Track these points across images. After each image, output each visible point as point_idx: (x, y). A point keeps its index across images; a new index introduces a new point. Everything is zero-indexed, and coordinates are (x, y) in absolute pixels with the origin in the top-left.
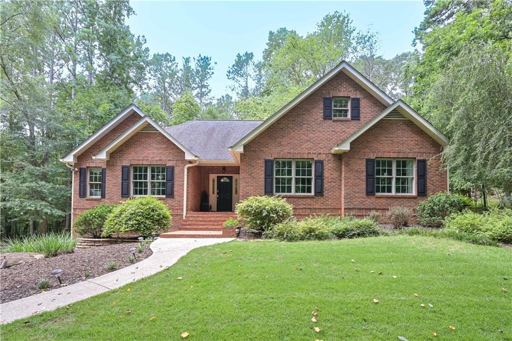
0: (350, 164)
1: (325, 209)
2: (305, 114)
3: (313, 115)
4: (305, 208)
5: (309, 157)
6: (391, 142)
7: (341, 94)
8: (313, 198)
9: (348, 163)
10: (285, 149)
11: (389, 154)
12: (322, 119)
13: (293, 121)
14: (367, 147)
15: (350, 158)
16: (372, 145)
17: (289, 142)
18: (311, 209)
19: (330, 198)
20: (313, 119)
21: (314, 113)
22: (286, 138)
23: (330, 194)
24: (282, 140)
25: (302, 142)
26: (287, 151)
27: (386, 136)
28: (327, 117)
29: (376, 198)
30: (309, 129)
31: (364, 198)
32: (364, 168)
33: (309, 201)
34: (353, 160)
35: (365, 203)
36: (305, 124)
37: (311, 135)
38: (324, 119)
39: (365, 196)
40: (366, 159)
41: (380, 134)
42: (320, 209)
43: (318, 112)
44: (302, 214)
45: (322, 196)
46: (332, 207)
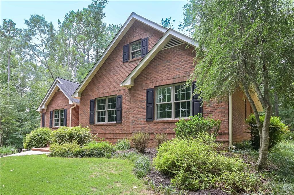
0: (135, 96)
1: (122, 134)
2: (112, 63)
3: (117, 61)
4: (110, 133)
5: (114, 94)
6: (167, 70)
7: (135, 39)
8: (115, 125)
9: (134, 95)
10: (101, 91)
11: (165, 81)
12: (123, 63)
13: (106, 69)
14: (148, 79)
15: (135, 91)
16: (151, 76)
17: (103, 85)
18: (114, 134)
19: (126, 125)
20: (117, 65)
21: (117, 60)
22: (102, 82)
23: (126, 121)
24: (99, 85)
25: (110, 84)
26: (102, 92)
27: (164, 65)
28: (125, 61)
29: (155, 123)
30: (114, 73)
31: (145, 124)
32: (145, 98)
33: (113, 128)
34: (137, 92)
35: (145, 128)
36: (112, 70)
37: (116, 77)
38: (124, 63)
39: (146, 122)
40: (147, 90)
41: (159, 65)
42: (119, 134)
43: (120, 59)
44: (109, 138)
45: (121, 123)
46: (127, 133)
